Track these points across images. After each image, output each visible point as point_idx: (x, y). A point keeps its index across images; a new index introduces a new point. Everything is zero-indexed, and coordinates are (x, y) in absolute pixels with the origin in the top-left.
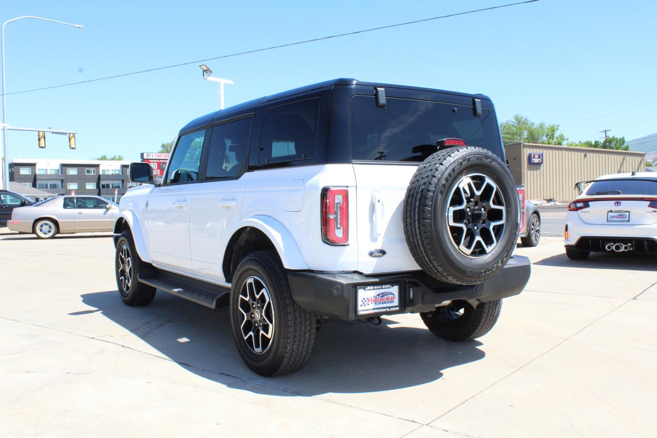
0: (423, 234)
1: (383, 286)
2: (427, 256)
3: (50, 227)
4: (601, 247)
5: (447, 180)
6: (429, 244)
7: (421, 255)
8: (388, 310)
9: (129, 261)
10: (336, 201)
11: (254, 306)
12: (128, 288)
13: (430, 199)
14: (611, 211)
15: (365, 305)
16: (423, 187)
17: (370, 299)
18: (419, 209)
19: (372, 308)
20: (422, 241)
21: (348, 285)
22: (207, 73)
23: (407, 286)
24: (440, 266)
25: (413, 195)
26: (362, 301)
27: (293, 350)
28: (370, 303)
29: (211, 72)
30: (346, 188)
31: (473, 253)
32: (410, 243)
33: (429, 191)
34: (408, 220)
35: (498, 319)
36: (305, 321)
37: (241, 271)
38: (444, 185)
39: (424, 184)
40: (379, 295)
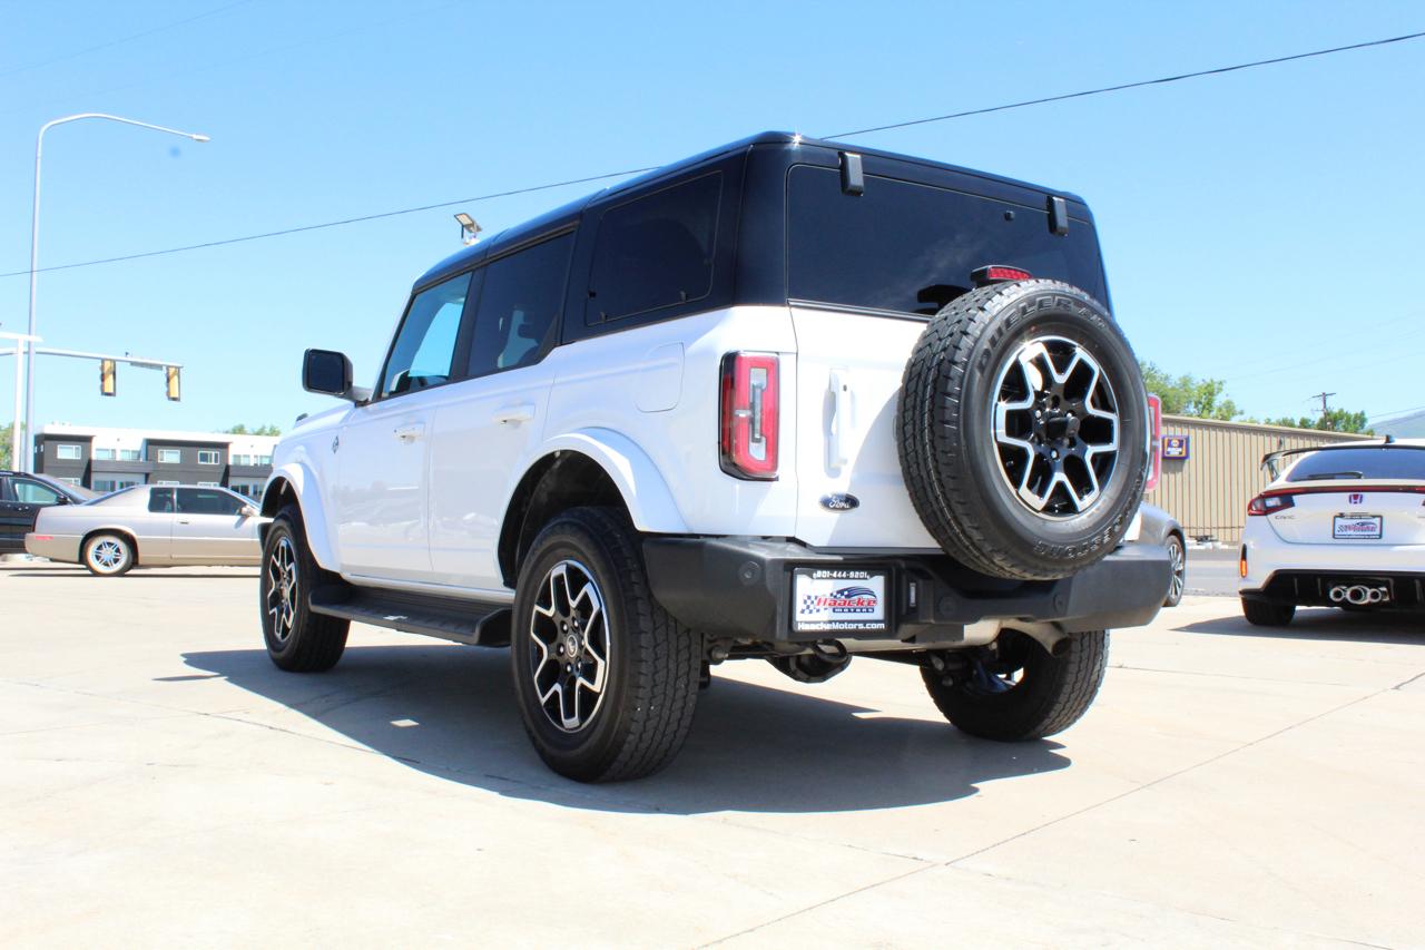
0: (939, 456)
1: (852, 574)
2: (949, 506)
3: (118, 550)
4: (1320, 593)
5: (993, 342)
6: (953, 478)
7: (935, 506)
8: (861, 626)
9: (290, 572)
10: (754, 382)
11: (565, 628)
12: (286, 631)
13: (957, 381)
14: (1342, 516)
15: (811, 612)
16: (942, 355)
17: (823, 599)
18: (933, 403)
19: (826, 619)
20: (938, 472)
21: (775, 562)
22: (471, 232)
23: (904, 578)
24: (977, 529)
25: (919, 375)
26: (805, 602)
27: (648, 715)
28: (821, 607)
29: (479, 229)
30: (776, 355)
31: (1048, 509)
32: (912, 479)
33: (955, 363)
34: (909, 428)
35: (1099, 689)
36: (678, 652)
37: (538, 553)
38: (987, 352)
39: (944, 349)
40: (841, 592)
